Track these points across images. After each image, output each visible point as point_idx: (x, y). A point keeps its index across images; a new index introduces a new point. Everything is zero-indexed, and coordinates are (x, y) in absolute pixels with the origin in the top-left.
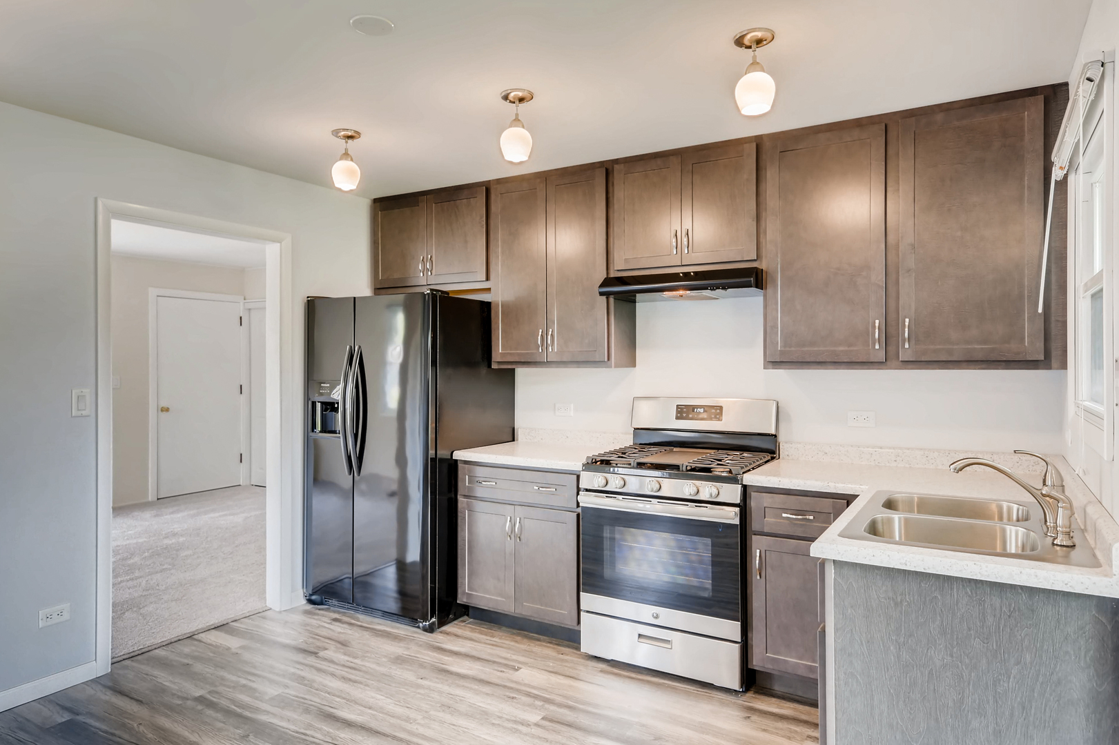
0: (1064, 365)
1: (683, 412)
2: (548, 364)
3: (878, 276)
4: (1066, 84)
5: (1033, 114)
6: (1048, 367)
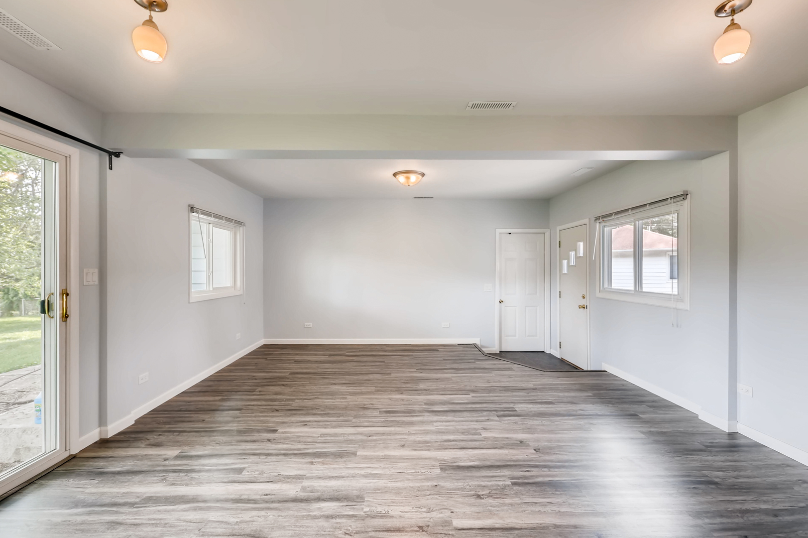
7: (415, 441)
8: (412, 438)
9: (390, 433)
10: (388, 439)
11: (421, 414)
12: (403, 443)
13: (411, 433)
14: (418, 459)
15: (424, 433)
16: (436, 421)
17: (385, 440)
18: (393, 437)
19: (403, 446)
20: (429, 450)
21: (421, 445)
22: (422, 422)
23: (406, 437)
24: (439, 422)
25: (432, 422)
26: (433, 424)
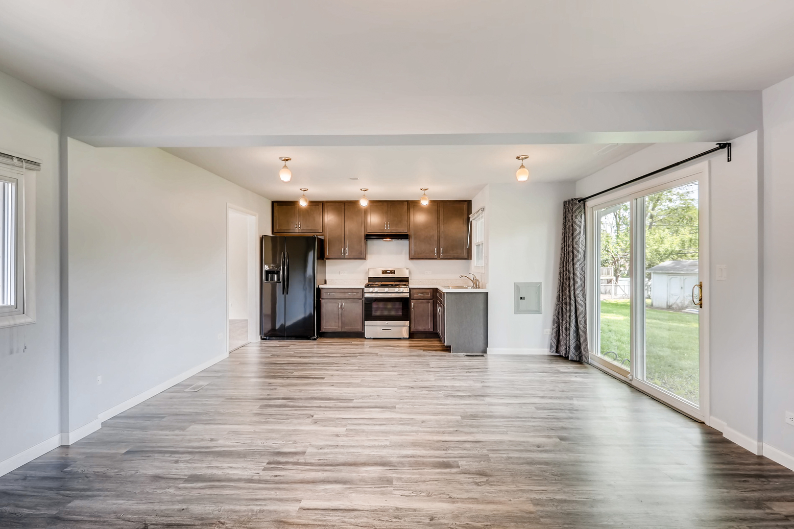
0: (471, 259)
1: (384, 272)
2: (345, 259)
3: (436, 238)
4: (471, 201)
5: (465, 206)
6: (468, 259)
7: (412, 425)
8: (415, 428)
9: (437, 433)
10: (437, 428)
11: (402, 460)
12: (423, 424)
13: (416, 432)
14: (411, 413)
15: (403, 432)
16: (385, 447)
17: (441, 427)
18: (433, 429)
19: (423, 422)
20: (401, 418)
21: (407, 422)
22: (402, 446)
23: (421, 429)
24: (381, 446)
25: (390, 446)
26: (390, 442)
